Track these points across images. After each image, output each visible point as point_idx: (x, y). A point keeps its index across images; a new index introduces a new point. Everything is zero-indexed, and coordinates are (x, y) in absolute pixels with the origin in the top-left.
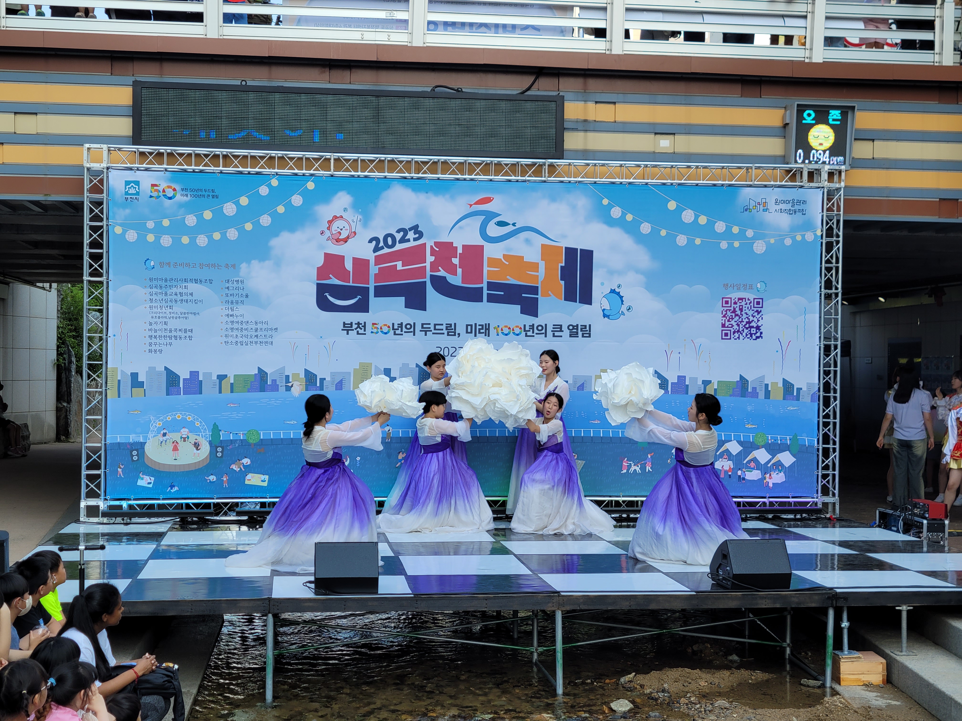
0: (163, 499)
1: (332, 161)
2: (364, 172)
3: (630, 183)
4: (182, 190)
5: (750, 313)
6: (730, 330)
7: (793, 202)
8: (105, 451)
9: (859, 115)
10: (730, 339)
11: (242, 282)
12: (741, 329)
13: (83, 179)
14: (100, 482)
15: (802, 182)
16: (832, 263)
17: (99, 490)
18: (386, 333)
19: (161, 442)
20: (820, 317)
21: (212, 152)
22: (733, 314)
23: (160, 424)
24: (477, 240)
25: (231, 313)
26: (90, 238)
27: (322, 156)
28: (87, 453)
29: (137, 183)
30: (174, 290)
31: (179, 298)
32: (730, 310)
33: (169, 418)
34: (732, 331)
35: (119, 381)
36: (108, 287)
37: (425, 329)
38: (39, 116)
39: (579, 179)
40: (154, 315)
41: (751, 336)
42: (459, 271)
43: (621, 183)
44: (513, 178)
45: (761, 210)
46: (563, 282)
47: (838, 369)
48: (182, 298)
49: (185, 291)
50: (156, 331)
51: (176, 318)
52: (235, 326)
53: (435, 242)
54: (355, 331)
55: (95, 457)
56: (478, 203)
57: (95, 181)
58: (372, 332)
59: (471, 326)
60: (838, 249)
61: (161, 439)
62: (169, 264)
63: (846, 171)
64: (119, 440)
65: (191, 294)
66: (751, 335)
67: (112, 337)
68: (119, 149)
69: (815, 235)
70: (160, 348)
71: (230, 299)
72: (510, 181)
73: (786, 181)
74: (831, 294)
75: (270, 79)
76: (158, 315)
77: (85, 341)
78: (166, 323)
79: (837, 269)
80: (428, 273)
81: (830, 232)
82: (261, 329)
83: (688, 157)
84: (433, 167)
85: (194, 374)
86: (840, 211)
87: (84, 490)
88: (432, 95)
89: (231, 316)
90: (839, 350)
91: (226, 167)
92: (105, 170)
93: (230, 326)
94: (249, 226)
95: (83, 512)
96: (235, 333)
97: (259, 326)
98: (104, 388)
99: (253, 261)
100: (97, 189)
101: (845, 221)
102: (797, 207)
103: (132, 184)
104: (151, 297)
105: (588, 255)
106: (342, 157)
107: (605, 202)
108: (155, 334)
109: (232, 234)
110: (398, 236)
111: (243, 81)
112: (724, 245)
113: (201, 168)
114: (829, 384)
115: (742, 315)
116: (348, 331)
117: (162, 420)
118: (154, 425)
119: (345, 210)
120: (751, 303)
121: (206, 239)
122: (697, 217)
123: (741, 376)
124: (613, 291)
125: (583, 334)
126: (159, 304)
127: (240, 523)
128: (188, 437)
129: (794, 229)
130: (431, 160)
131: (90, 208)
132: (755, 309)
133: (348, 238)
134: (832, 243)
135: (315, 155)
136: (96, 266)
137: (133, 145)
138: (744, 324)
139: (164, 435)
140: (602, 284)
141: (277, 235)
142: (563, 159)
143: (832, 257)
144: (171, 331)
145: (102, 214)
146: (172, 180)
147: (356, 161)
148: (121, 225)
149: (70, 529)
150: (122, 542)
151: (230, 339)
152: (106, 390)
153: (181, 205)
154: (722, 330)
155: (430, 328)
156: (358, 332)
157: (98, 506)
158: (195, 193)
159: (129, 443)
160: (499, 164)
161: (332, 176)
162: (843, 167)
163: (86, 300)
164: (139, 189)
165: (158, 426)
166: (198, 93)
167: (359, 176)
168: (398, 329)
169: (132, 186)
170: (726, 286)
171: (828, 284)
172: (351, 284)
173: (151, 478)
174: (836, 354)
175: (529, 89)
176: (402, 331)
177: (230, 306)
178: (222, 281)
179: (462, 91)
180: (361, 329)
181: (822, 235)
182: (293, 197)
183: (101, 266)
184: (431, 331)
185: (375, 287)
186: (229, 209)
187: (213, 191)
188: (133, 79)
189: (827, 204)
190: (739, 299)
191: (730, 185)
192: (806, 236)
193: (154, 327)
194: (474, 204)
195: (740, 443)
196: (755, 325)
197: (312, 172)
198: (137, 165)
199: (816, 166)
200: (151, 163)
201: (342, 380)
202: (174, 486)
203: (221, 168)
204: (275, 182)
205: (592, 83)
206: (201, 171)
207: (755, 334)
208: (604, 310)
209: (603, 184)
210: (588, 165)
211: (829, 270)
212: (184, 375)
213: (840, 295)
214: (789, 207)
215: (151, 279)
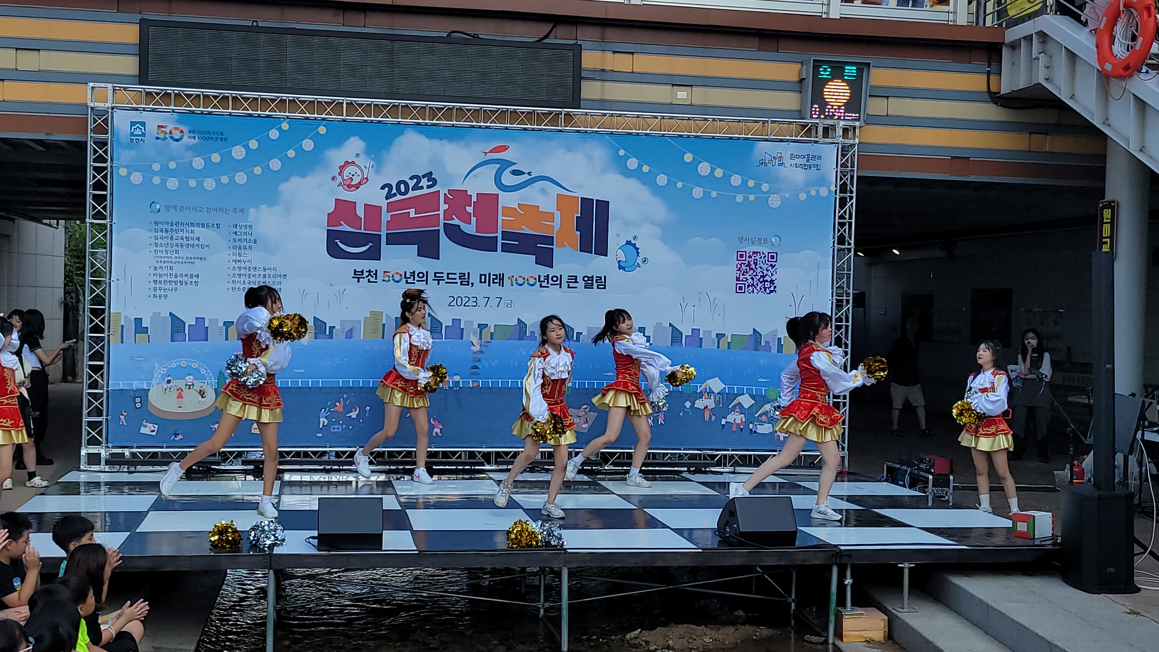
0: (167, 447)
1: (345, 105)
2: (378, 117)
3: (646, 134)
4: (190, 132)
5: (765, 267)
6: (745, 284)
7: (808, 157)
8: (108, 397)
9: (873, 71)
10: (744, 292)
11: (251, 227)
12: (755, 283)
13: (87, 118)
14: (101, 430)
15: (816, 137)
16: (845, 219)
17: (101, 437)
18: (397, 282)
19: (166, 389)
20: (833, 272)
21: (221, 94)
22: (748, 268)
23: (164, 371)
24: (494, 190)
25: (238, 258)
26: (94, 179)
27: (335, 100)
28: (89, 399)
29: (143, 124)
30: (180, 234)
31: (185, 242)
32: (744, 264)
33: (174, 365)
34: (747, 284)
35: (122, 326)
36: (111, 231)
37: (438, 279)
38: (41, 52)
39: (596, 129)
40: (159, 259)
41: (765, 290)
42: (474, 219)
43: (638, 134)
44: (529, 126)
45: (777, 164)
46: (579, 233)
47: (850, 324)
48: (188, 242)
49: (191, 235)
50: (161, 275)
51: (182, 263)
52: (243, 272)
53: (449, 190)
54: (367, 279)
55: (96, 404)
56: (493, 151)
57: (99, 121)
58: (383, 280)
59: (485, 275)
60: (852, 204)
61: (165, 386)
62: (175, 207)
63: (860, 127)
64: (121, 387)
65: (198, 239)
66: (765, 288)
67: (116, 281)
68: (125, 89)
69: (830, 190)
70: (165, 293)
71: (238, 244)
72: (525, 129)
73: (802, 136)
74: (844, 249)
75: (282, 21)
76: (163, 260)
77: (88, 286)
78: (171, 268)
79: (850, 224)
80: (442, 221)
81: (843, 188)
82: (269, 276)
83: (705, 109)
84: (448, 114)
85: (200, 320)
86: (854, 167)
87: (85, 438)
88: (448, 40)
89: (239, 261)
90: (850, 305)
91: (236, 110)
92: (110, 110)
93: (237, 272)
94: (258, 170)
95: (83, 460)
96: (242, 279)
97: (267, 272)
98: (106, 333)
99: (262, 206)
100: (101, 129)
101: (858, 177)
102: (811, 162)
103: (138, 125)
104: (156, 241)
105: (604, 205)
106: (355, 101)
107: (622, 152)
108: (160, 279)
109: (241, 178)
110: (412, 183)
111: (254, 21)
112: (739, 198)
113: (209, 109)
114: (841, 339)
115: (756, 269)
116: (359, 278)
117: (167, 367)
118: (158, 371)
119: (358, 155)
120: (765, 257)
121: (214, 183)
122: (713, 170)
123: (754, 329)
124: (628, 243)
125: (598, 285)
126: (164, 249)
127: (246, 472)
128: (193, 385)
129: (809, 184)
130: (446, 106)
131: (95, 150)
132: (770, 263)
133: (360, 184)
134: (846, 198)
135: (328, 99)
136: (99, 208)
137: (140, 85)
138: (758, 277)
139: (169, 382)
140: (618, 235)
141: (287, 180)
142: (579, 108)
143: (845, 212)
144: (176, 277)
145: (107, 155)
146: (179, 122)
147: (369, 105)
148: (126, 167)
149: (71, 477)
150: (123, 492)
151: (237, 285)
152: (109, 335)
153: (188, 148)
154: (737, 284)
155: (442, 277)
156: (369, 280)
157: (100, 454)
158: (203, 135)
159: (132, 390)
160: (515, 112)
161: (344, 120)
162: (857, 124)
163: (89, 243)
164: (145, 130)
165: (162, 372)
166: (207, 32)
167: (372, 121)
168: (410, 278)
169: (138, 127)
170: (741, 240)
171: (841, 240)
172: (362, 231)
173: (155, 426)
174: (848, 309)
175: (546, 37)
176: (414, 280)
177: (238, 251)
178: (230, 226)
179: (478, 37)
180: (372, 277)
181: (836, 191)
182: (304, 142)
183: (104, 208)
184: (444, 280)
185: (387, 234)
186: (238, 152)
187: (222, 134)
188: (140, 16)
189: (842, 160)
190: (754, 253)
191: (746, 139)
192: (820, 191)
193: (159, 271)
194: (490, 152)
195: (752, 396)
196: (769, 280)
197: (323, 116)
198: (143, 106)
199: (830, 122)
200: (157, 103)
201: (352, 329)
202: (178, 434)
203: (230, 111)
204: (285, 126)
205: (610, 32)
206: (210, 113)
207: (769, 288)
208: (619, 262)
209: (620, 134)
210: (605, 115)
211: (842, 225)
212: (189, 321)
213: (853, 250)
214: (804, 161)
215: (156, 223)
